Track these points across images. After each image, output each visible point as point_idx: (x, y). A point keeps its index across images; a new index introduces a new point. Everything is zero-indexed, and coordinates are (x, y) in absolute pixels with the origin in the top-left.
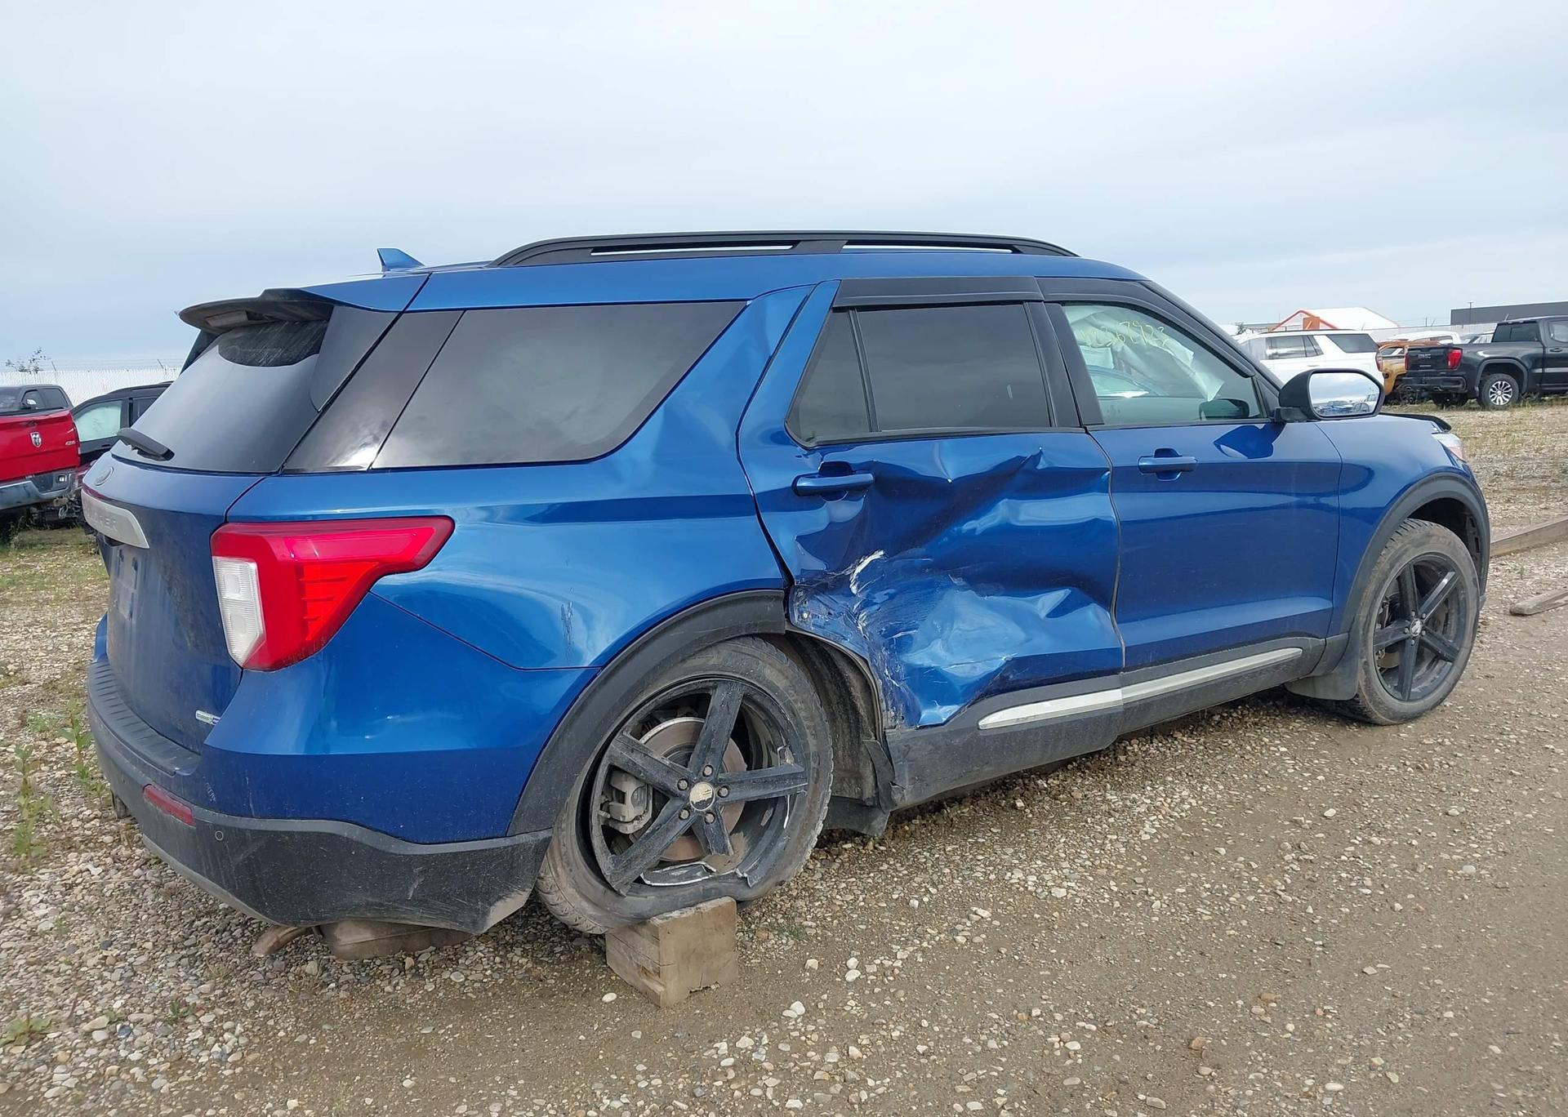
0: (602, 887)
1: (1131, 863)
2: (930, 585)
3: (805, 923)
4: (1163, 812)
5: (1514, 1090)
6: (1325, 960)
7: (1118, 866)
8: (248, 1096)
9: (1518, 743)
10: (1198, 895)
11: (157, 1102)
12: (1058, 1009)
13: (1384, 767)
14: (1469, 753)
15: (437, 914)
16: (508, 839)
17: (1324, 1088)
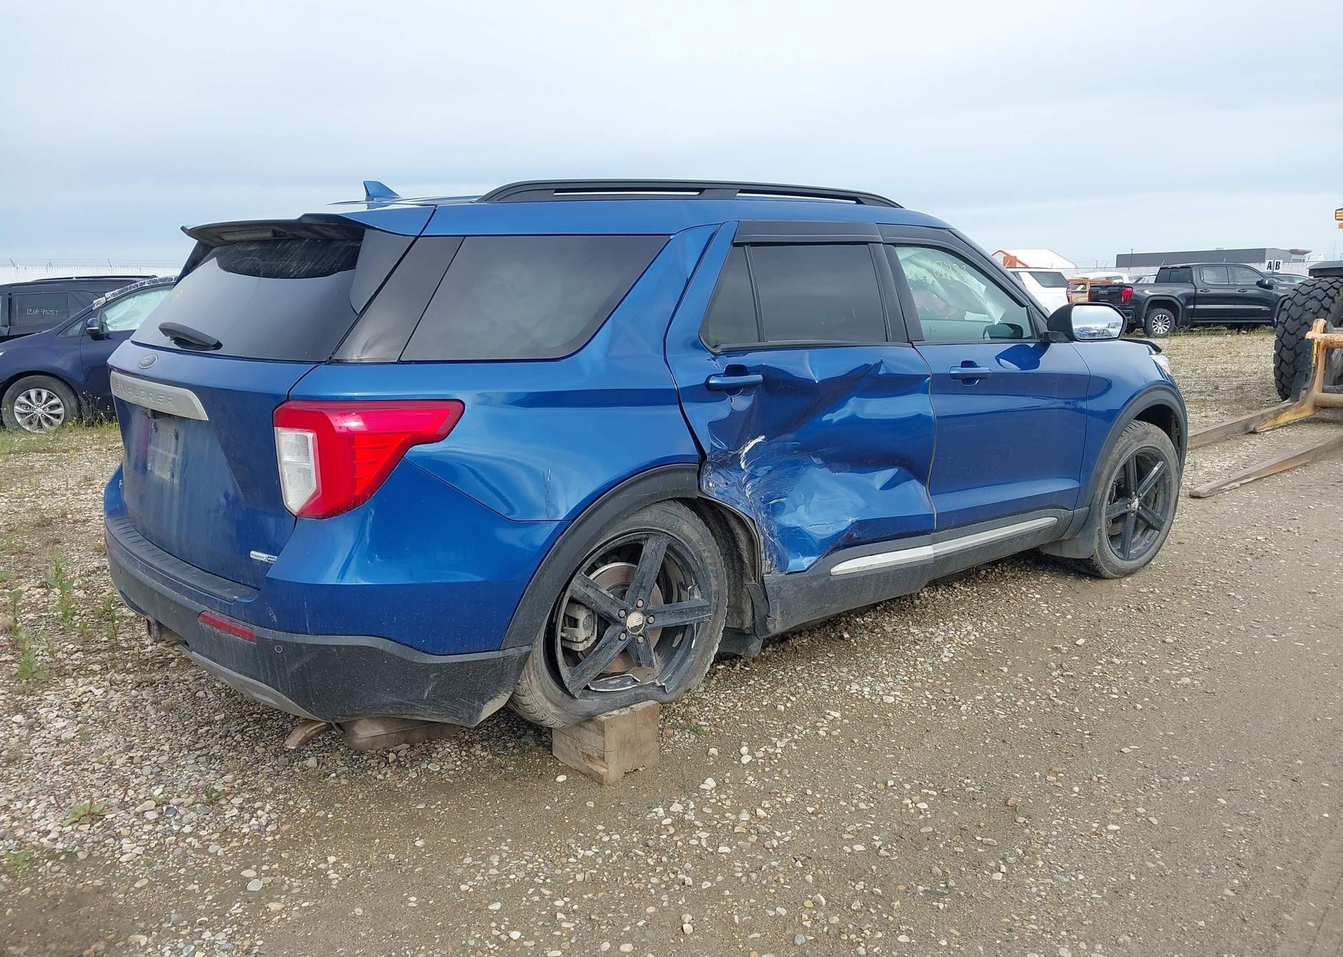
0: (560, 692)
1: (938, 679)
2: (796, 464)
3: (700, 723)
4: (956, 642)
5: (1238, 828)
6: (1093, 744)
7: (929, 681)
8: (292, 856)
9: (1208, 592)
10: (993, 701)
11: (216, 863)
12: (906, 781)
13: (1115, 609)
14: (1174, 599)
15: (443, 711)
16: (501, 652)
17: (1106, 829)
